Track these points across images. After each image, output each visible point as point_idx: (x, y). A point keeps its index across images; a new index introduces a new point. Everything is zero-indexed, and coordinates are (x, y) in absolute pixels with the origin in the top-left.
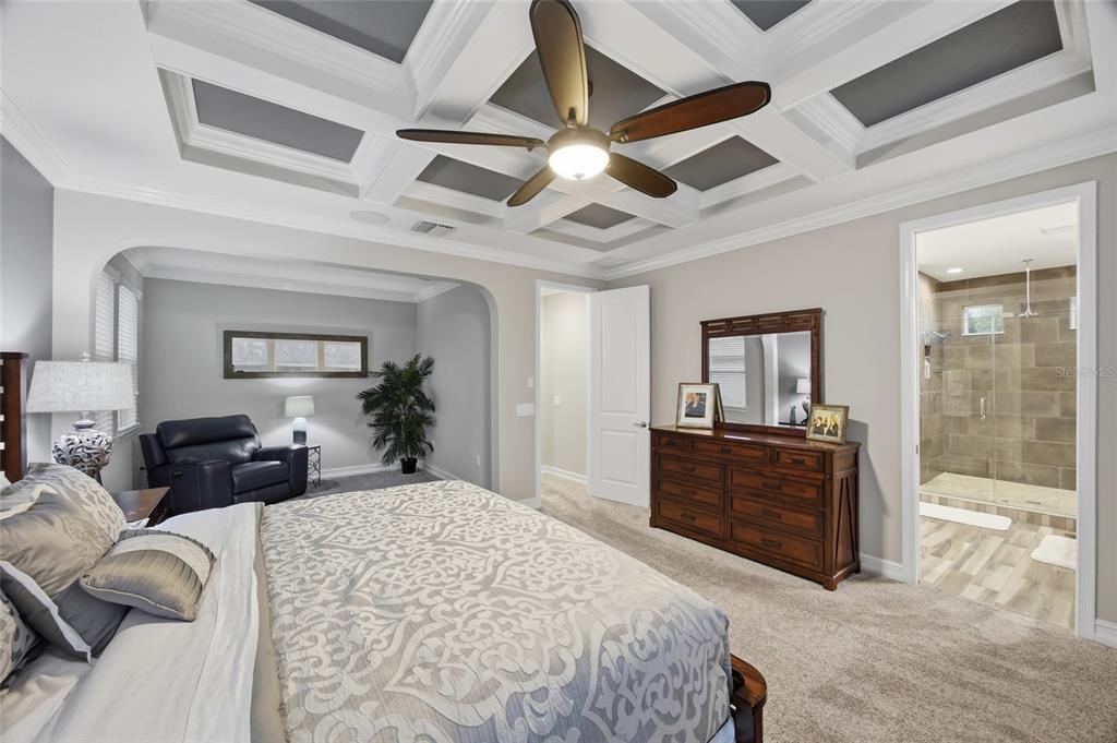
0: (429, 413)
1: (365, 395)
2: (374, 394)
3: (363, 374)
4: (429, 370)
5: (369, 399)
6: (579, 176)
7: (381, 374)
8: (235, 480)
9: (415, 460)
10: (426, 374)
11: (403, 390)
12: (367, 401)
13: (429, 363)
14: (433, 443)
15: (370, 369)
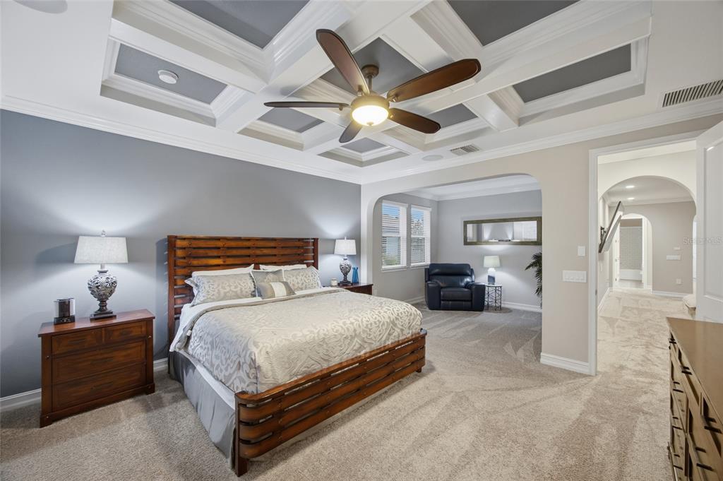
3: (538, 243)
6: (370, 124)
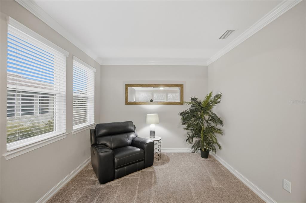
0: (219, 126)
1: (182, 114)
2: (187, 113)
3: (181, 103)
4: (218, 100)
5: (185, 116)
7: (190, 103)
8: (116, 160)
9: (208, 151)
10: (216, 103)
11: (202, 112)
12: (183, 117)
13: (219, 96)
14: (221, 144)
15: (184, 101)
